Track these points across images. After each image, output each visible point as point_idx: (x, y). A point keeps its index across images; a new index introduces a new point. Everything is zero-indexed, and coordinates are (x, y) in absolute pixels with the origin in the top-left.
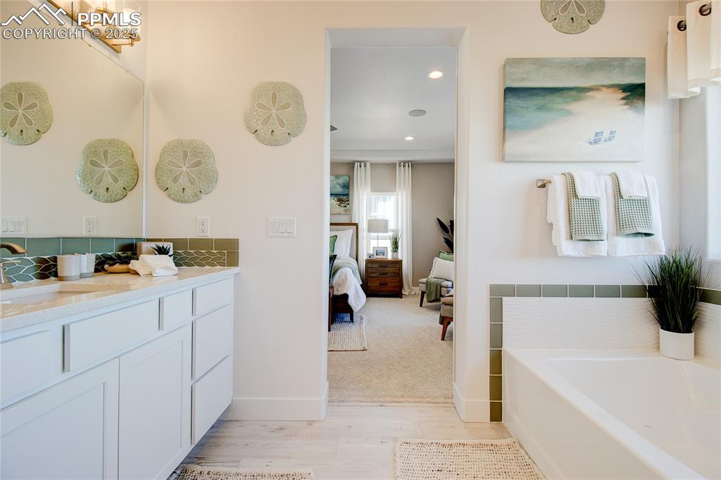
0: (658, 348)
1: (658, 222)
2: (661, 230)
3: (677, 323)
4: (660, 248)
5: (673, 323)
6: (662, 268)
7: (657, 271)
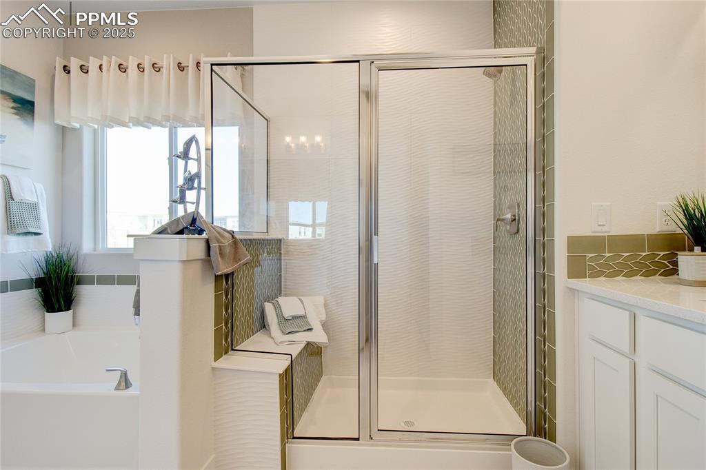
0: (44, 330)
1: (46, 223)
2: (48, 230)
3: (60, 305)
4: (47, 244)
5: (56, 306)
6: (47, 261)
7: (43, 264)
